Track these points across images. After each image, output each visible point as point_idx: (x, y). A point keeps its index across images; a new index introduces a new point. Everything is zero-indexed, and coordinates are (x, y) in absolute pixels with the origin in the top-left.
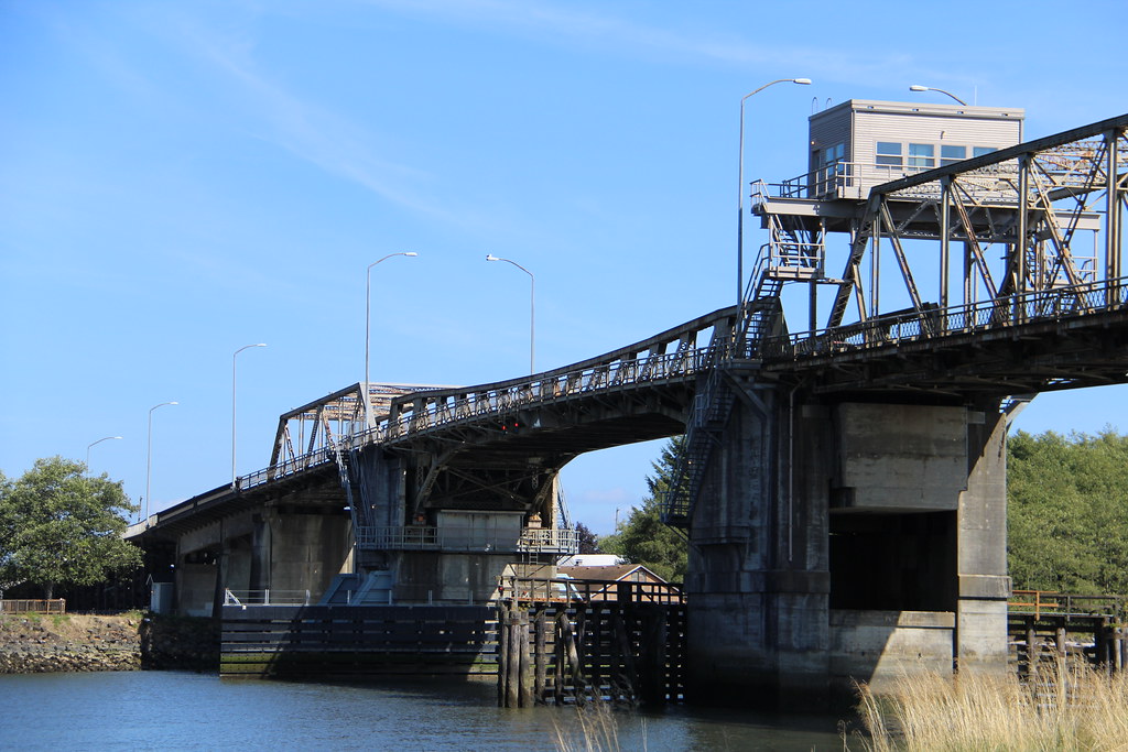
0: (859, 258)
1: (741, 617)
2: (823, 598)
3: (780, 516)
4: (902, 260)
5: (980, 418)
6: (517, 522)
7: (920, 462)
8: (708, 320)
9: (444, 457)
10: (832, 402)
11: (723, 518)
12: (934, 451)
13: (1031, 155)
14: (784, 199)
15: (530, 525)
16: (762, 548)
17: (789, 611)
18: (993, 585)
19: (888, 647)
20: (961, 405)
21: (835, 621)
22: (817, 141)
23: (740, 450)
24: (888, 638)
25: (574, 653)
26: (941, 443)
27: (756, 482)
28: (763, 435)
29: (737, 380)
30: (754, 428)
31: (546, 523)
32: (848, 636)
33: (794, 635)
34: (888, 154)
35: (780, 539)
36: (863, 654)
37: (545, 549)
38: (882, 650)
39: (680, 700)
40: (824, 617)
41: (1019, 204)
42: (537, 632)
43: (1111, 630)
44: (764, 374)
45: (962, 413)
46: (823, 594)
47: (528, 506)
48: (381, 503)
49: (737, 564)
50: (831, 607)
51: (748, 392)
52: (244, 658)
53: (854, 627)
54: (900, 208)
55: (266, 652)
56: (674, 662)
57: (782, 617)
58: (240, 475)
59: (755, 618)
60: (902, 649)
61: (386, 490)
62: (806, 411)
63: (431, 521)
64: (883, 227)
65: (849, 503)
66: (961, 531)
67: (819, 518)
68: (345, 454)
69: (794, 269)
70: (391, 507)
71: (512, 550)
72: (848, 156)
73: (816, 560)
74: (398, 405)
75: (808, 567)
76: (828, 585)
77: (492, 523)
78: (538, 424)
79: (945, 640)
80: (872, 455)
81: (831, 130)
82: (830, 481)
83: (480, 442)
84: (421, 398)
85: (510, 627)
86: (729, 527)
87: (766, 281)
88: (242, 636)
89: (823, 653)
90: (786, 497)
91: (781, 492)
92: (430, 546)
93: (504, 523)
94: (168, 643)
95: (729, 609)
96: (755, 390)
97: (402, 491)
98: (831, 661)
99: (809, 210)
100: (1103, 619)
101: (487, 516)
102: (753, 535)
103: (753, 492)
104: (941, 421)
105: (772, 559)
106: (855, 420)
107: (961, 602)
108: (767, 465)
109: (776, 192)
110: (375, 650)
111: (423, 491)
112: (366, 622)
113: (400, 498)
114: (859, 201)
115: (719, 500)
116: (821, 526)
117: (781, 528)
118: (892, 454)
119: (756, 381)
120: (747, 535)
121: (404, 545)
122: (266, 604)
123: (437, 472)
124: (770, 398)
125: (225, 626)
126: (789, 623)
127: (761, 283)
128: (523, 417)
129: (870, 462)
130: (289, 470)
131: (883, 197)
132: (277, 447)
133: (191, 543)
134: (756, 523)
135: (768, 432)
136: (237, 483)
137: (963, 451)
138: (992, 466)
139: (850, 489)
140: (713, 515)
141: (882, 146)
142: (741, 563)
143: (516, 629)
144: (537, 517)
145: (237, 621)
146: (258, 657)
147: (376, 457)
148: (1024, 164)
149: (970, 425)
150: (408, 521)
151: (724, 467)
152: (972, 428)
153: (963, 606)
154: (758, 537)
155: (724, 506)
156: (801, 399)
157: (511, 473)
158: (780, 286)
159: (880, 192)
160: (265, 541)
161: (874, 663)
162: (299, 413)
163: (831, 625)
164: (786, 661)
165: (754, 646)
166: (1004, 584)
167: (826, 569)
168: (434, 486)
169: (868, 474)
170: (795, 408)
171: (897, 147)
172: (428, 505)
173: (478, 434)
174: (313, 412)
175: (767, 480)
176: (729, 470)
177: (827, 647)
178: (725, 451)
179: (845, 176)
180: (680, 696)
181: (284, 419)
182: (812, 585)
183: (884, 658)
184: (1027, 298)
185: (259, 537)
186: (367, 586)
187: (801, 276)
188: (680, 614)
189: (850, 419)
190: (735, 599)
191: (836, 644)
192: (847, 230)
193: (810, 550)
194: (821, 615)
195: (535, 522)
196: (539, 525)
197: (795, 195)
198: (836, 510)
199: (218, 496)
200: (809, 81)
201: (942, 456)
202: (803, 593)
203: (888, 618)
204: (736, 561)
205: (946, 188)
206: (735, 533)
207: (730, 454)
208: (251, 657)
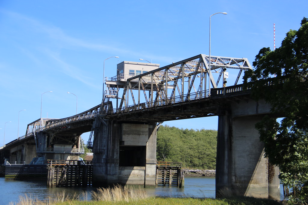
0: (125, 93)
1: (102, 168)
2: (118, 164)
3: (109, 147)
4: (132, 94)
5: (151, 127)
6: (71, 147)
7: (138, 136)
8: (99, 106)
9: (54, 133)
10: (120, 123)
11: (99, 147)
12: (141, 134)
13: (154, 73)
14: (112, 81)
15: (74, 147)
16: (106, 154)
17: (110, 167)
18: (153, 161)
19: (131, 174)
20: (148, 124)
21: (120, 169)
22: (118, 69)
23: (102, 133)
24: (131, 172)
25: (65, 176)
26: (143, 132)
27: (105, 140)
28: (107, 130)
29: (101, 118)
30: (105, 129)
31: (77, 147)
32: (123, 172)
33: (111, 172)
34: (131, 72)
35: (109, 152)
36: (126, 175)
37: (77, 153)
38: (130, 175)
39: (91, 185)
40: (118, 168)
41: (151, 83)
42: (57, 172)
43: (180, 169)
44: (107, 117)
45: (147, 126)
46: (118, 163)
47: (73, 144)
48: (42, 143)
49: (101, 157)
50: (119, 166)
51: (103, 121)
52: (10, 175)
53: (124, 170)
54: (132, 83)
55: (16, 174)
56: (90, 177)
57: (109, 168)
58: (19, 137)
59: (104, 168)
60: (134, 174)
61: (43, 140)
62: (115, 125)
63: (52, 146)
64: (129, 87)
65: (123, 144)
66: (147, 150)
67: (117, 147)
68: (36, 133)
69: (111, 95)
70: (44, 144)
71: (70, 153)
72: (123, 73)
73: (116, 156)
74: (47, 123)
75: (115, 158)
76: (119, 161)
77: (66, 147)
78: (69, 127)
79: (143, 172)
80: (128, 134)
81: (121, 67)
82: (120, 140)
83: (61, 131)
84: (51, 121)
85: (50, 171)
86: (99, 149)
87: (106, 98)
88: (10, 171)
89: (117, 175)
90: (110, 143)
91: (109, 142)
92: (52, 152)
93: (68, 147)
94: (3, 172)
95: (100, 166)
96: (104, 121)
97: (46, 140)
98: (119, 177)
99: (115, 83)
100: (179, 167)
101: (65, 146)
102: (104, 151)
103: (105, 142)
104: (143, 127)
105: (107, 156)
106: (125, 127)
107: (146, 165)
108: (107, 136)
109: (110, 80)
110: (32, 174)
111: (51, 141)
112: (37, 168)
113: (46, 142)
114: (125, 82)
115: (98, 143)
116: (118, 149)
117: (109, 149)
118: (132, 134)
119: (105, 119)
120: (103, 151)
121: (46, 152)
122: (16, 164)
123: (53, 137)
124: (108, 122)
125: (6, 169)
126: (110, 169)
127: (105, 98)
128: (66, 125)
129: (128, 136)
130: (29, 135)
131: (129, 81)
132: (27, 131)
133: (13, 150)
134: (105, 148)
135: (107, 129)
136: (19, 139)
137: (147, 133)
138: (154, 137)
139: (124, 141)
140: (97, 146)
141: (130, 71)
142: (102, 157)
143: (51, 171)
144: (75, 146)
145: (9, 168)
146: (13, 175)
147: (42, 134)
148: (152, 75)
149: (149, 128)
150: (48, 146)
151: (99, 137)
152: (149, 129)
153: (147, 165)
154: (105, 151)
155: (99, 145)
156: (114, 122)
157: (70, 137)
158: (109, 99)
159: (129, 80)
160: (24, 150)
161: (128, 177)
162: (31, 124)
163: (119, 170)
164: (109, 177)
165: (104, 174)
166: (155, 161)
167: (118, 158)
168: (53, 139)
169: (127, 138)
170: (113, 125)
171: (134, 71)
172: (52, 143)
173: (60, 129)
174: (33, 124)
175: (107, 139)
176: (100, 137)
177: (118, 174)
178: (99, 133)
179: (122, 77)
180: (91, 184)
181: (28, 125)
182: (115, 161)
183: (130, 176)
184: (153, 102)
185: (23, 149)
186: (38, 160)
187: (113, 97)
188: (92, 167)
189: (124, 127)
190: (101, 164)
191: (120, 173)
192: (123, 87)
193: (115, 154)
194: (117, 167)
195: (75, 147)
196: (76, 148)
197: (113, 80)
198: (120, 146)
199: (15, 141)
200: (118, 57)
201: (143, 135)
202: (113, 163)
203: (131, 168)
204: (101, 156)
205: (140, 79)
206: (101, 150)
207: (100, 134)
208: (12, 175)
